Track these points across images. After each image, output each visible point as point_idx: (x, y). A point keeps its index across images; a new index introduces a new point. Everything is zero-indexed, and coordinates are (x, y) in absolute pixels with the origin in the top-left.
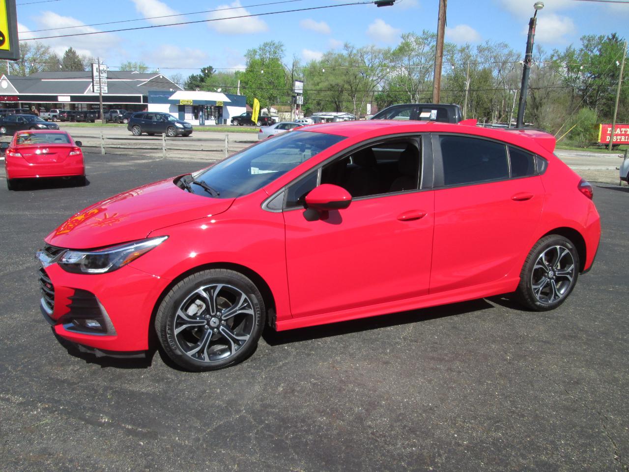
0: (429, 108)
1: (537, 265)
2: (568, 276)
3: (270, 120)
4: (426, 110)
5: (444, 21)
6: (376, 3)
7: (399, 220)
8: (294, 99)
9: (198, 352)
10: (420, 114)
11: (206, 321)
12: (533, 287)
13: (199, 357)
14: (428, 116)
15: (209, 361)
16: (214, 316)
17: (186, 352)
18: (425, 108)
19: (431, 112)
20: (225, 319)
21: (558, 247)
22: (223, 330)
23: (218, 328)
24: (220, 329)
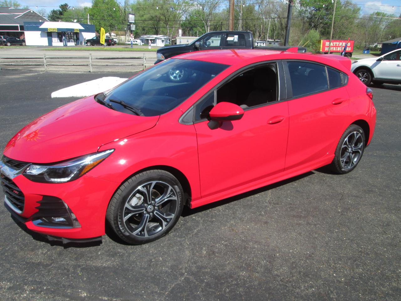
0: (232, 34)
1: (344, 145)
2: (359, 150)
3: (113, 42)
4: (232, 35)
7: (268, 124)
8: (129, 26)
9: (141, 232)
10: (227, 38)
11: (145, 209)
12: (341, 159)
13: (141, 235)
14: (233, 40)
15: (148, 236)
16: (150, 204)
17: (132, 232)
18: (229, 34)
19: (234, 37)
20: (158, 205)
21: (355, 132)
22: (156, 213)
23: (153, 212)
24: (155, 213)
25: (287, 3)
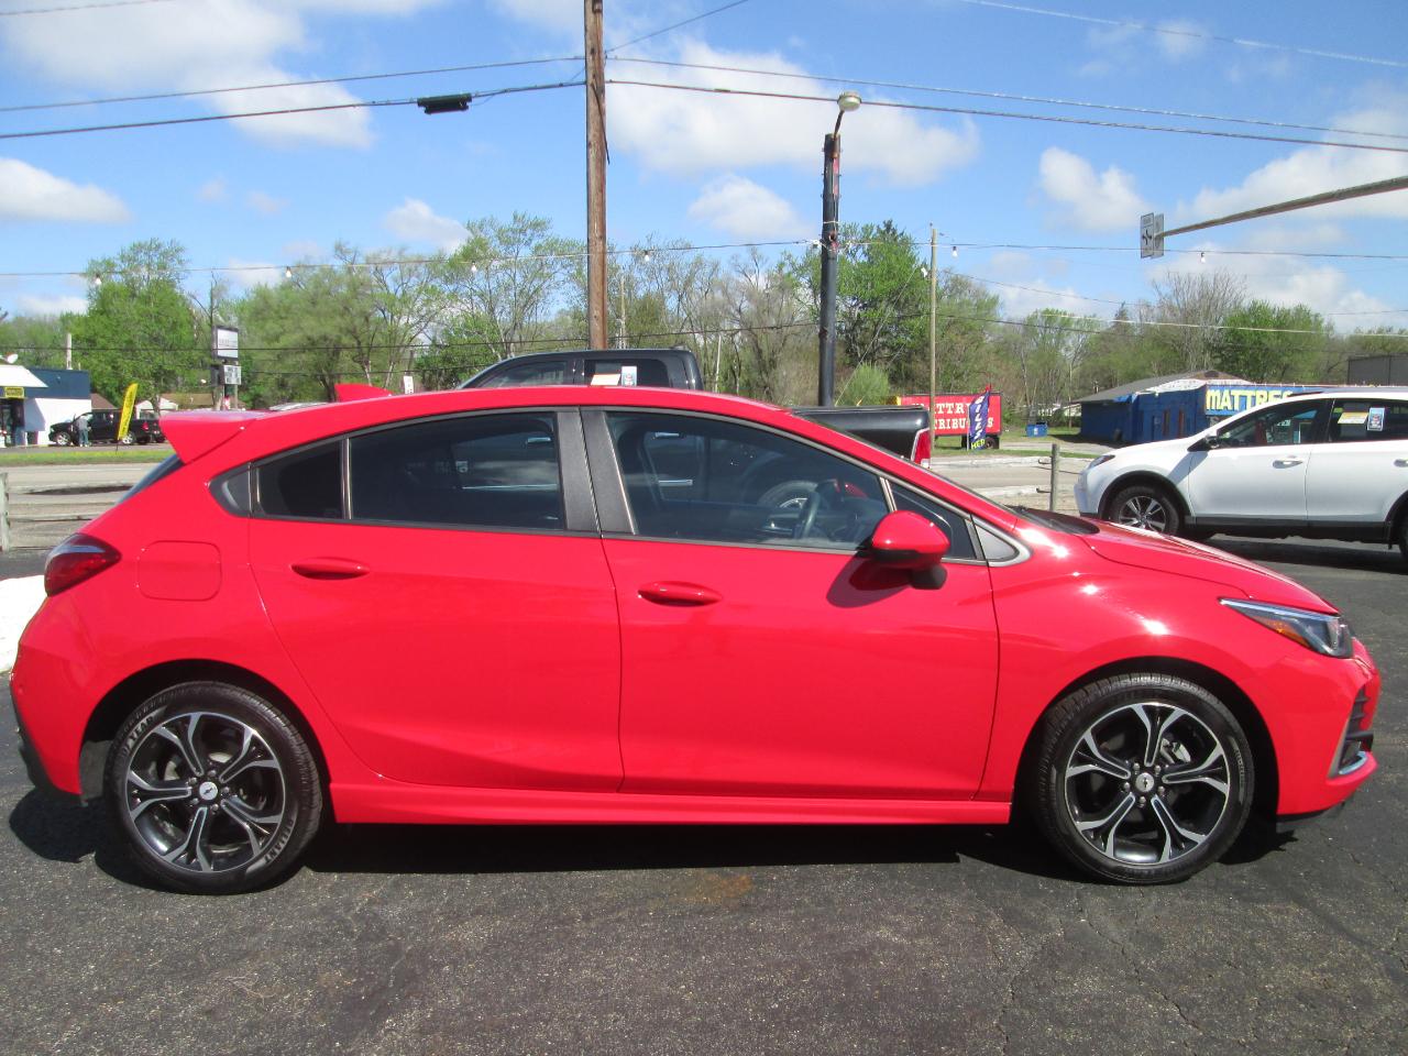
0: (614, 361)
3: (157, 428)
4: (608, 366)
5: (601, 148)
6: (421, 103)
8: (217, 372)
10: (589, 378)
14: (615, 384)
18: (599, 361)
19: (619, 372)
25: (815, 246)
